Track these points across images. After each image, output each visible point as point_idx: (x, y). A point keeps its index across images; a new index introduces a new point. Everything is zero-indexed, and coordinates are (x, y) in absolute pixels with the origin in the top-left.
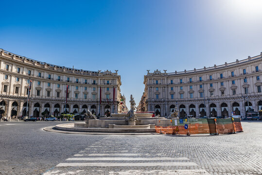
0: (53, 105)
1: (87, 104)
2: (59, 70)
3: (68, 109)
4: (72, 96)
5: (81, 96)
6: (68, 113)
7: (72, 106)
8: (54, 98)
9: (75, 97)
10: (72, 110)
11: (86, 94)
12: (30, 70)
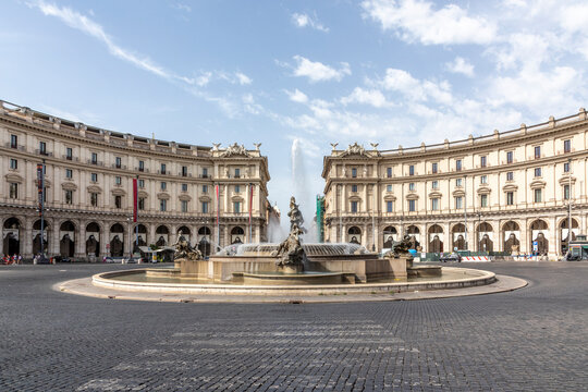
0: (107, 225)
1: (188, 224)
2: (117, 143)
3: (143, 236)
4: (153, 205)
5: (174, 206)
6: (145, 244)
7: (152, 230)
8: (107, 210)
9: (158, 208)
10: (153, 237)
11: (185, 201)
12: (44, 140)
